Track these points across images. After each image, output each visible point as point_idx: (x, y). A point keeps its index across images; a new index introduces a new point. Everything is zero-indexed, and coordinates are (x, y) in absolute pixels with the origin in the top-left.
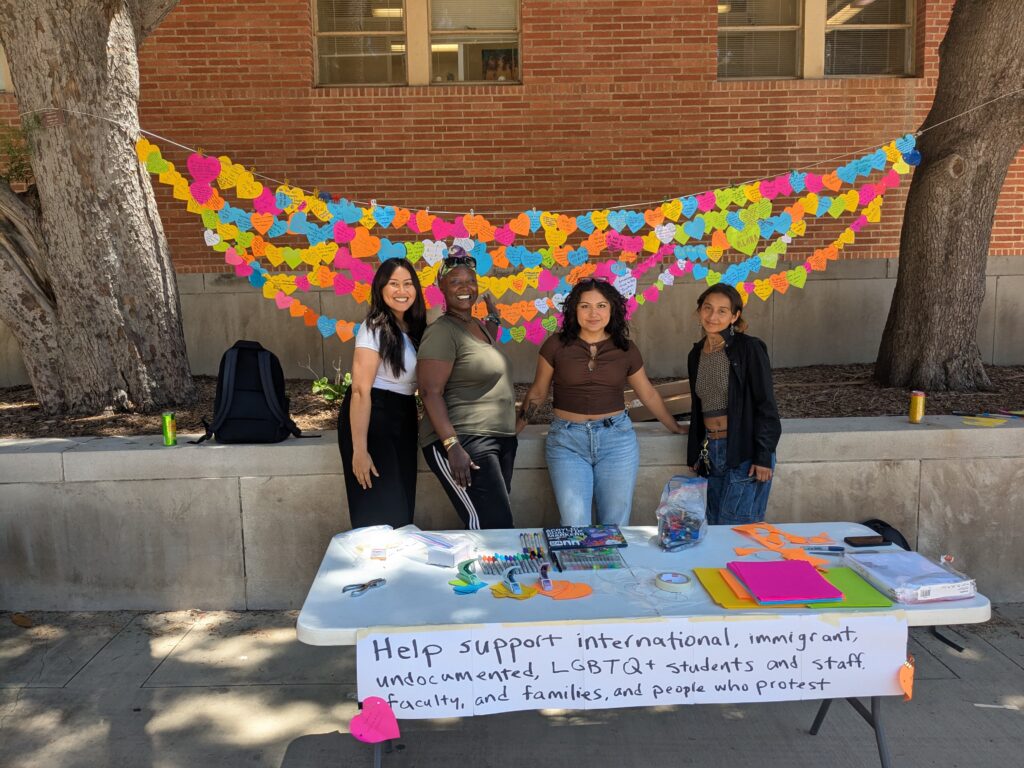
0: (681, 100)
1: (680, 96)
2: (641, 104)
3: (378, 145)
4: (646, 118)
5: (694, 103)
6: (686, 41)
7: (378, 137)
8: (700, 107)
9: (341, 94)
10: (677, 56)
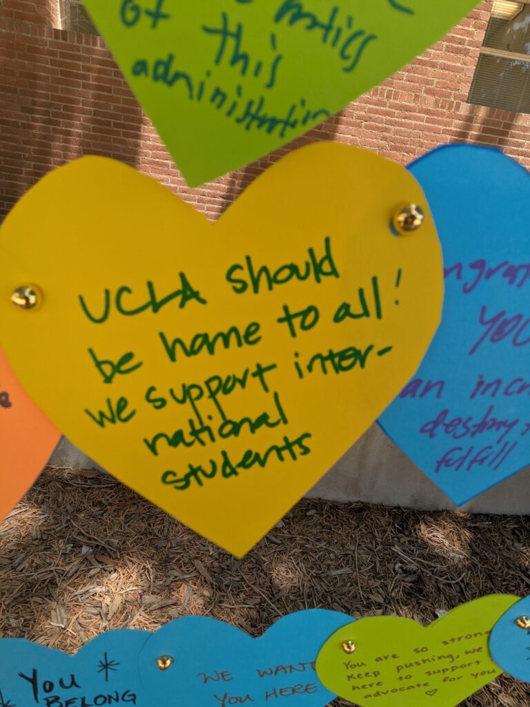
0: (426, 116)
1: (427, 112)
2: (386, 113)
3: (117, 109)
4: (387, 130)
5: (438, 122)
6: (448, 49)
7: (117, 100)
8: (442, 127)
9: (80, 41)
10: (433, 65)
